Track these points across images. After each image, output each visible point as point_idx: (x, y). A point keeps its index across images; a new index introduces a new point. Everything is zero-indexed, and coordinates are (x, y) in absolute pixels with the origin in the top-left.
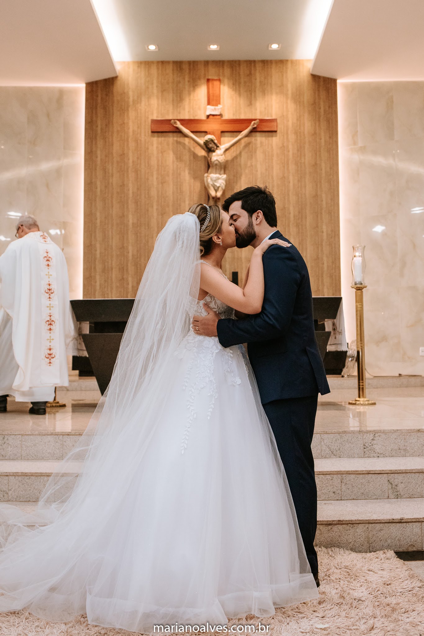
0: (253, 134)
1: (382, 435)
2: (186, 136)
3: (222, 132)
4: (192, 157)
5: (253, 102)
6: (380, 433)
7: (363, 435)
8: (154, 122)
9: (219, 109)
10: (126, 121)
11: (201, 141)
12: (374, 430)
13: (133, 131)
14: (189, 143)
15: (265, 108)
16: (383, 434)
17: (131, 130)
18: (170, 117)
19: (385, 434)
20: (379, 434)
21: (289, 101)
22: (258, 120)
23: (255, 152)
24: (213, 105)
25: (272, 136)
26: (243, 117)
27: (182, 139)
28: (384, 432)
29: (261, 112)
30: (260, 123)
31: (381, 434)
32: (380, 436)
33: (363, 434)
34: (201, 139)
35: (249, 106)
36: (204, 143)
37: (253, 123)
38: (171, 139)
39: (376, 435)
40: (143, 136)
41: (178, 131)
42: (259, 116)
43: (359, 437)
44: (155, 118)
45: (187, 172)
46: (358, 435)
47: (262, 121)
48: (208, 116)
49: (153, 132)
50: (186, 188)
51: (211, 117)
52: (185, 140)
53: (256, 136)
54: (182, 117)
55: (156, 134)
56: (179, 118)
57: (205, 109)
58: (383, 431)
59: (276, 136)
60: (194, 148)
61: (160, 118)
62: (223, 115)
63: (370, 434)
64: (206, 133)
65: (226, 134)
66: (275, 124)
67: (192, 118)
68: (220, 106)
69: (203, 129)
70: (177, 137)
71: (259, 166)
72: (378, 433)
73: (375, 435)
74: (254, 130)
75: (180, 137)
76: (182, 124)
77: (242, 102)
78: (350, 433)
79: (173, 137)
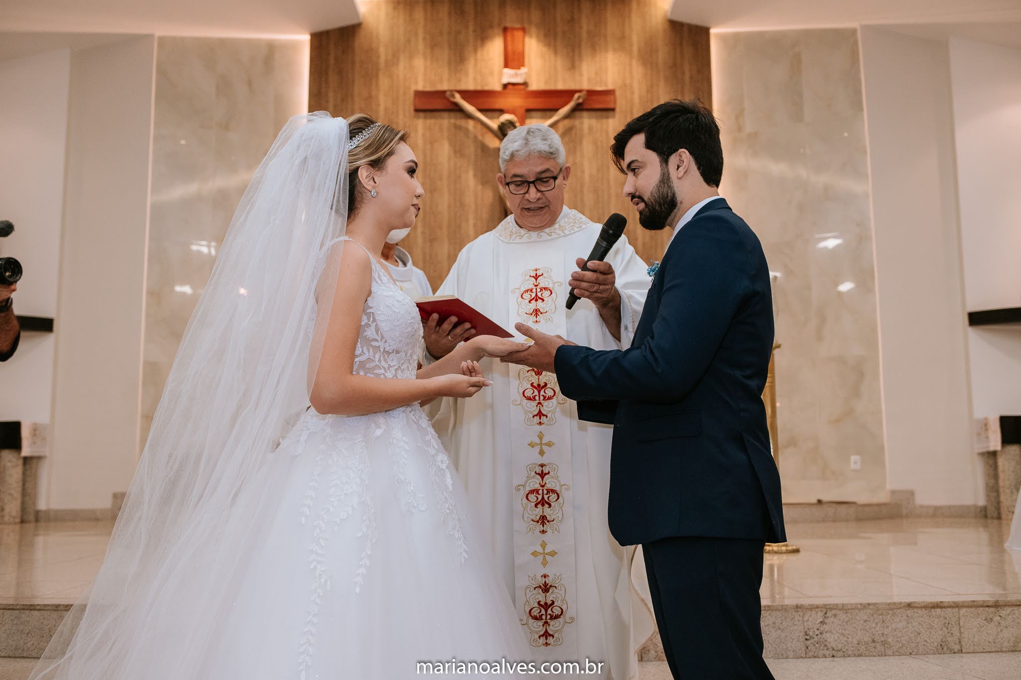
0: (577, 114)
1: (840, 614)
2: (469, 116)
3: (528, 110)
4: (479, 151)
5: (577, 63)
6: (835, 609)
7: (804, 614)
8: (419, 94)
9: (521, 74)
10: (374, 93)
11: (494, 124)
12: (824, 605)
13: (386, 109)
14: (475, 127)
15: (596, 74)
16: (842, 612)
17: (382, 109)
18: (444, 87)
19: (846, 613)
20: (833, 612)
21: (634, 62)
22: (584, 93)
23: (581, 143)
24: (513, 68)
25: (607, 118)
26: (560, 86)
27: (462, 122)
28: (844, 608)
29: (589, 80)
30: (588, 95)
31: (838, 612)
32: (835, 616)
33: (803, 611)
34: (493, 122)
35: (570, 69)
36: (499, 126)
37: (576, 95)
38: (446, 121)
39: (829, 614)
40: (401, 117)
41: (457, 109)
42: (586, 86)
43: (796, 617)
44: (420, 88)
45: (471, 174)
46: (794, 613)
47: (591, 93)
48: (505, 86)
49: (417, 110)
50: (469, 199)
51: (510, 87)
52: (467, 123)
53: (581, 117)
54: (463, 87)
55: (422, 114)
56: (459, 88)
57: (501, 74)
58: (841, 606)
59: (614, 117)
60: (483, 135)
61: (428, 89)
62: (530, 83)
63: (817, 613)
64: (502, 111)
65: (534, 114)
66: (612, 97)
67: (479, 88)
68: (523, 70)
69: (497, 106)
70: (456, 118)
71: (586, 164)
72: (831, 609)
73: (826, 613)
74: (578, 108)
75: (461, 118)
76: (464, 98)
77: (560, 63)
78: (779, 611)
79: (450, 118)
